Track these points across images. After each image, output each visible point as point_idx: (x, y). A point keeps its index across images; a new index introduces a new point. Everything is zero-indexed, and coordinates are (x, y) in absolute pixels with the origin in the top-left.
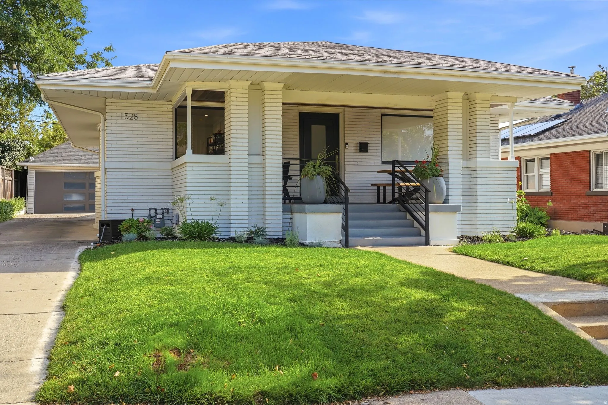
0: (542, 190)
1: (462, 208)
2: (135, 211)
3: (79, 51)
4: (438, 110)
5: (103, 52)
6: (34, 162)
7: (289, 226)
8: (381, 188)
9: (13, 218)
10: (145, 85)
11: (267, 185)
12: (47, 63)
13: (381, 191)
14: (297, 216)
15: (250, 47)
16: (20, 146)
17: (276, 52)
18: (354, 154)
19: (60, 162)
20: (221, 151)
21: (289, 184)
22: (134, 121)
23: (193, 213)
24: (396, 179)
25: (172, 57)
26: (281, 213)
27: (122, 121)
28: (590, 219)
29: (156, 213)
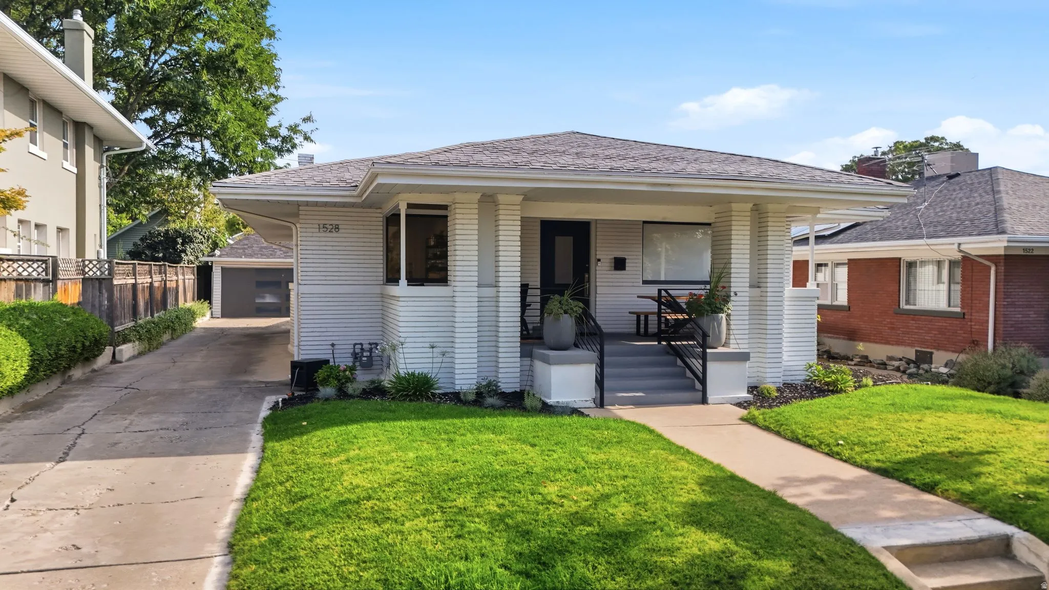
0: (835, 303)
1: (751, 355)
2: (336, 347)
3: (272, 122)
4: (718, 225)
5: (301, 123)
6: (220, 256)
7: (528, 375)
8: (642, 318)
9: (194, 328)
10: (347, 193)
11: (501, 324)
12: (232, 141)
13: (642, 322)
14: (539, 365)
15: (480, 150)
16: (204, 236)
17: (512, 158)
18: (608, 272)
19: (251, 256)
20: (443, 280)
21: (528, 313)
22: (335, 234)
23: (407, 361)
24: (663, 307)
25: (381, 170)
26: (519, 359)
27: (319, 235)
28: (899, 343)
29: (362, 349)
